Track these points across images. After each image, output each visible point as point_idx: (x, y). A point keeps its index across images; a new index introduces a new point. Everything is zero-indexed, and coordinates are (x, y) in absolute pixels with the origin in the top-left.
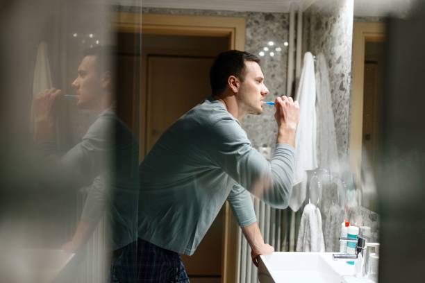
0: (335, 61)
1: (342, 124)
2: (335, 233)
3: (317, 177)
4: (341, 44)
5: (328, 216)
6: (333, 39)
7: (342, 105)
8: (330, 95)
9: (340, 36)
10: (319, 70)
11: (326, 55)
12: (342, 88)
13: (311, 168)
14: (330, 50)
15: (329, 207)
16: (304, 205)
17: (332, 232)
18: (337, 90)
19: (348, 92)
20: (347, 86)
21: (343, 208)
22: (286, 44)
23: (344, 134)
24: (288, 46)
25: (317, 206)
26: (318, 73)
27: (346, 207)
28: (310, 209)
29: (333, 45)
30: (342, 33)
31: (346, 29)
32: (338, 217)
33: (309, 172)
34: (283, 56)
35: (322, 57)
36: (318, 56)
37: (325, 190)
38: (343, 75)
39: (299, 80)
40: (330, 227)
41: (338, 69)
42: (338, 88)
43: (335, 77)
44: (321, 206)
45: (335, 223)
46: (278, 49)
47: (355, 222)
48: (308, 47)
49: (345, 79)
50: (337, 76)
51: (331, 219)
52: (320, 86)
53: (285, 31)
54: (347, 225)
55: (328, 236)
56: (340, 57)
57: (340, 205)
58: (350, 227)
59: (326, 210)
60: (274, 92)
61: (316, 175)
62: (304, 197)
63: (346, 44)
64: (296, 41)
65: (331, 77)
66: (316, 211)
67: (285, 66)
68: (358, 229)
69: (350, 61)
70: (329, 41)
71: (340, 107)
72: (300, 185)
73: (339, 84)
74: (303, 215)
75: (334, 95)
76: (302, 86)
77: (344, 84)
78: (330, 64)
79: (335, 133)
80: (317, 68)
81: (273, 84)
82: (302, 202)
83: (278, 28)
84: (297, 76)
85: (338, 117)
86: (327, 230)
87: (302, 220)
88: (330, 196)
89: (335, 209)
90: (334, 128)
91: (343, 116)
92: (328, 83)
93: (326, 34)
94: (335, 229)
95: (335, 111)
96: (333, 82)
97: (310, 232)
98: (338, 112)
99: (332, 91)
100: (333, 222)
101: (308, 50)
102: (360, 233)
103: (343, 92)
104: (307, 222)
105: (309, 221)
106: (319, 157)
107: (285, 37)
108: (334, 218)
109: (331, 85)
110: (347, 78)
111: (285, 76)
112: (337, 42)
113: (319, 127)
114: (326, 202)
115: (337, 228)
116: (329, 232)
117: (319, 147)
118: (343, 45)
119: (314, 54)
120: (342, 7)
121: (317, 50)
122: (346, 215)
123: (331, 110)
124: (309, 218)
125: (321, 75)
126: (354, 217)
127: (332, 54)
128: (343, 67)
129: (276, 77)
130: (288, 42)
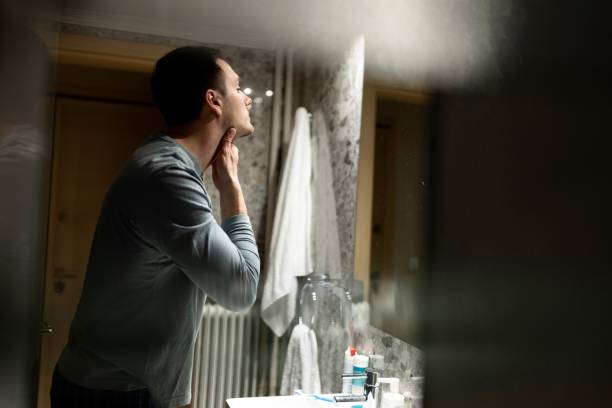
0: (339, 123)
1: (347, 211)
2: (334, 366)
3: (311, 285)
4: (346, 100)
5: (326, 342)
6: (337, 92)
7: (348, 185)
8: (330, 168)
9: (346, 89)
10: (317, 133)
11: (325, 113)
12: (347, 161)
13: (302, 273)
14: (332, 108)
15: (327, 329)
16: (295, 322)
17: (331, 365)
18: (340, 164)
19: (356, 166)
20: (354, 158)
21: (348, 329)
22: (269, 93)
23: (349, 225)
24: (273, 97)
25: (311, 327)
26: (314, 139)
27: (352, 328)
28: (302, 333)
29: (336, 100)
30: (349, 86)
31: (354, 80)
32: (340, 342)
33: (301, 280)
34: (265, 111)
35: (320, 117)
36: (315, 115)
37: (322, 304)
38: (349, 143)
39: (287, 146)
40: (329, 357)
41: (342, 134)
42: (342, 160)
43: (338, 145)
44: (316, 328)
45: (336, 351)
46: (258, 100)
47: (363, 348)
48: (301, 101)
49: (351, 148)
50: (341, 143)
51: (330, 346)
52: (318, 155)
53: (269, 76)
54: (353, 353)
55: (326, 370)
56: (345, 119)
57: (343, 325)
58: (357, 356)
59: (322, 332)
60: (252, 161)
61: (309, 282)
62: (292, 313)
63: (353, 101)
64: (284, 90)
65: (333, 144)
66: (309, 335)
67: (268, 124)
68: (367, 358)
69: (359, 124)
70: (331, 94)
71: (345, 187)
72: (286, 298)
73: (343, 154)
74: (291, 341)
75: (336, 169)
76: (293, 153)
77: (351, 155)
78: (331, 127)
79: (336, 223)
80: (313, 132)
81: (250, 151)
82: (290, 321)
83: (259, 71)
84: (286, 139)
85: (341, 201)
86: (323, 362)
87: (290, 349)
88: (329, 312)
89: (335, 331)
90: (335, 217)
91: (348, 200)
92: (327, 150)
93: (326, 85)
94: (335, 360)
95: (337, 193)
96: (335, 152)
97: (300, 365)
98: (342, 194)
99: (334, 165)
100: (332, 351)
101: (301, 105)
102: (369, 363)
103: (349, 167)
104: (297, 352)
105: (299, 349)
106: (315, 256)
107: (270, 83)
108: (333, 344)
109: (332, 156)
110: (355, 149)
111: (268, 138)
112: (342, 97)
113: (316, 214)
114: (324, 321)
115: (338, 358)
116: (327, 365)
117: (314, 244)
118: (349, 101)
119: (309, 111)
120: (349, 50)
121: (313, 106)
122: (350, 340)
123: (331, 190)
124: (299, 345)
125: (318, 141)
126: (361, 342)
127: (335, 113)
128: (349, 131)
129: (255, 139)
130: (273, 90)
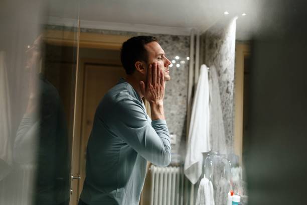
0: (223, 72)
1: (228, 118)
2: (223, 201)
3: (210, 157)
4: (226, 60)
5: (218, 188)
6: (221, 56)
7: (228, 104)
8: (219, 96)
9: (226, 54)
10: (212, 77)
11: (216, 67)
12: (228, 92)
13: (205, 151)
14: (219, 64)
15: (219, 181)
16: (202, 177)
17: (221, 200)
18: (224, 93)
19: (232, 94)
20: (231, 90)
21: (229, 181)
22: (188, 58)
23: (229, 125)
24: (189, 61)
25: (210, 180)
26: (211, 80)
27: (231, 181)
28: (205, 182)
29: (221, 59)
30: (227, 52)
31: (230, 49)
32: (225, 188)
33: (205, 154)
34: (185, 67)
35: (213, 69)
36: (211, 68)
37: (216, 168)
38: (228, 82)
39: (197, 85)
40: (220, 196)
41: (225, 77)
42: (225, 91)
43: (222, 83)
44: (213, 180)
45: (224, 193)
46: (183, 62)
47: (237, 191)
48: (203, 61)
49: (229, 85)
50: (224, 82)
51: (220, 190)
52: (213, 89)
53: (187, 49)
54: (232, 194)
55: (218, 203)
56: (226, 69)
57: (227, 179)
58: (234, 196)
59: (216, 182)
60: (179, 93)
61: (209, 156)
62: (200, 172)
63: (230, 60)
64: (195, 56)
65: (220, 83)
66: (209, 184)
67: (187, 74)
68: (240, 197)
69: (233, 72)
70: (219, 57)
71: (226, 105)
72: (197, 164)
73: (225, 88)
74: (200, 186)
75: (222, 96)
76: (199, 89)
77: (230, 89)
78: (219, 74)
79: (223, 125)
80: (210, 77)
81: (178, 88)
82: (199, 176)
83: (182, 47)
84: (196, 81)
85: (225, 113)
86: (217, 198)
87: (199, 190)
88: (219, 171)
89: (223, 182)
90: (222, 121)
91: (228, 112)
92: (218, 88)
93: (217, 52)
94: (223, 198)
95: (223, 108)
96: (221, 87)
97: (204, 200)
98: (225, 109)
99: (221, 94)
100: (221, 192)
101: (204, 63)
102: (241, 200)
103: (229, 95)
104: (203, 192)
105: (204, 192)
106: (212, 142)
107: (187, 53)
108: (222, 189)
109: (220, 89)
110: (231, 85)
111: (187, 82)
112: (224, 58)
113: (212, 120)
114: (217, 177)
116: (219, 200)
117: (211, 135)
118: (228, 60)
119: (208, 66)
120: (227, 33)
121: (210, 63)
122: (231, 187)
123: (220, 108)
124: (204, 189)
125: (213, 82)
126: (236, 188)
127: (221, 67)
128: (228, 76)
129: (180, 82)
130: (189, 56)
